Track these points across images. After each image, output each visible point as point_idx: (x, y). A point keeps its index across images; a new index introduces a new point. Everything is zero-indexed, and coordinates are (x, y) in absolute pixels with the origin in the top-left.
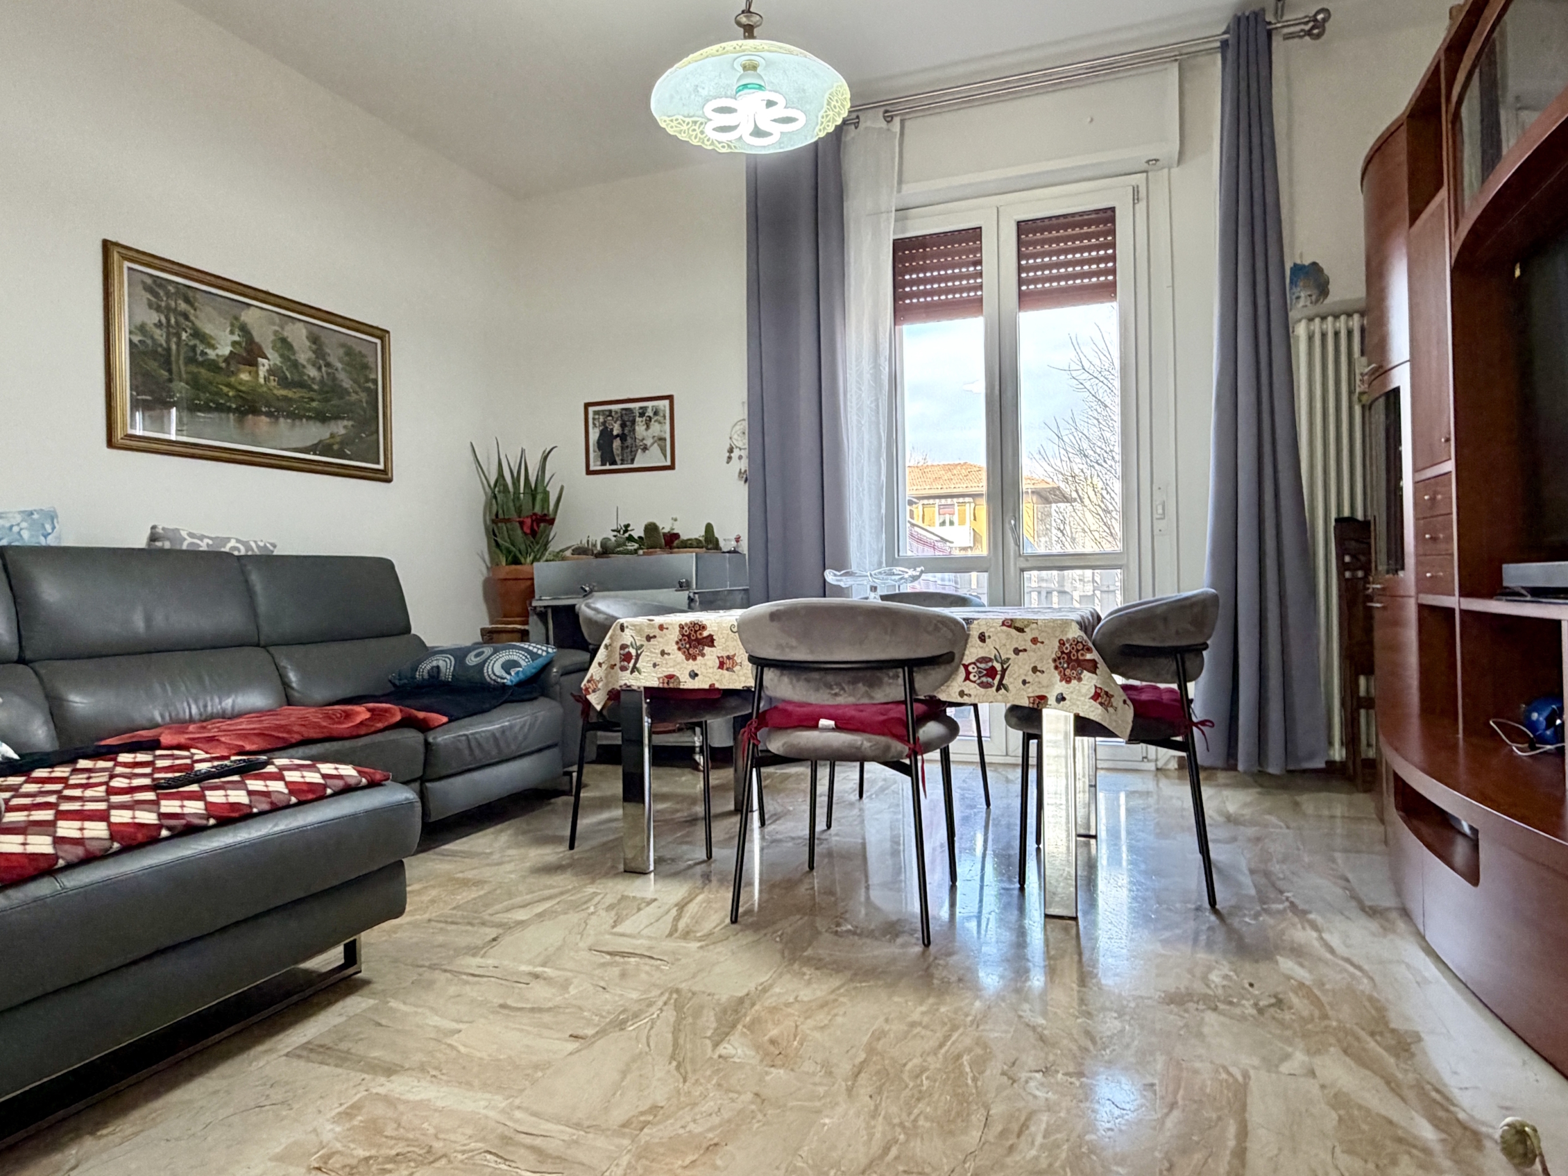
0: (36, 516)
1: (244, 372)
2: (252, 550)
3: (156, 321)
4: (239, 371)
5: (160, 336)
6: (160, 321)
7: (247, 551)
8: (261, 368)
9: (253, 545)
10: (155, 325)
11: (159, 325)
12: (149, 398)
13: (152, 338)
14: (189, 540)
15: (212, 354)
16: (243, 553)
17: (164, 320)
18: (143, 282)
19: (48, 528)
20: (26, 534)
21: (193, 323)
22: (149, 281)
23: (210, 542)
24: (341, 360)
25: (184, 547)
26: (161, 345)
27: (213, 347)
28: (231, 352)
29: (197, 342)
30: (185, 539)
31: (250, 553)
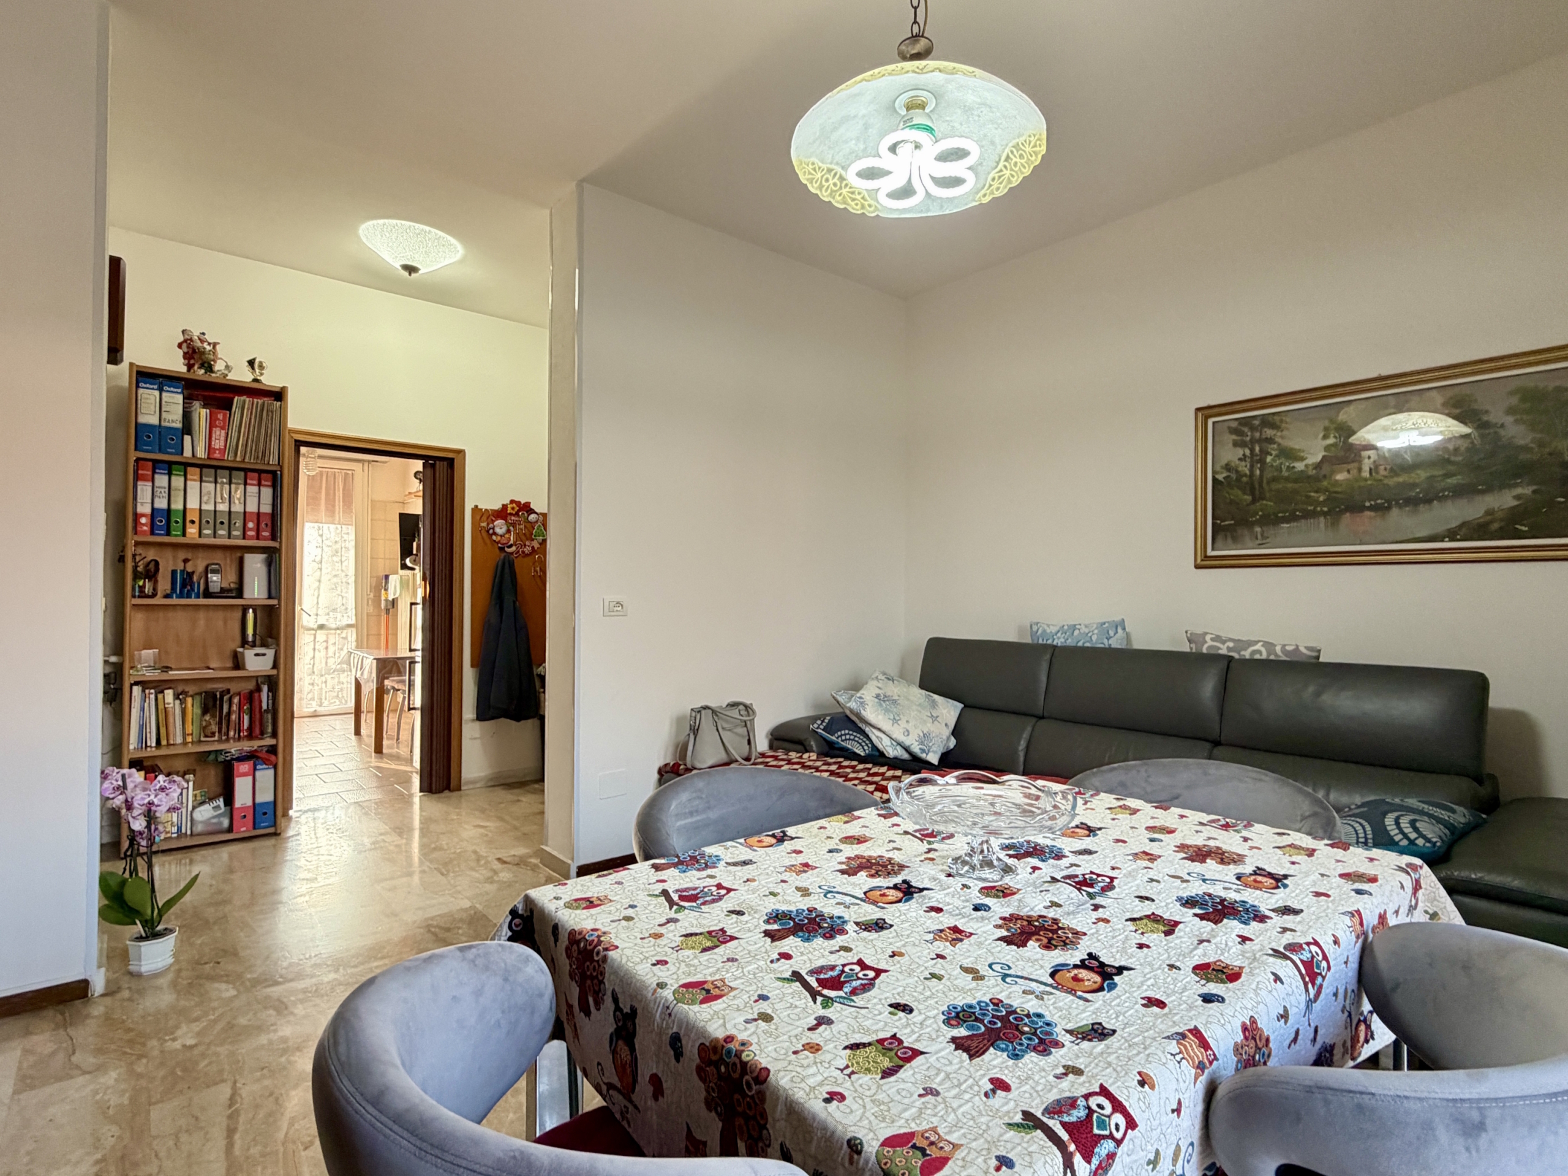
0: (1107, 625)
1: (1340, 472)
2: (1276, 655)
3: (1241, 456)
4: (1333, 472)
5: (1244, 467)
6: (1244, 455)
7: (1269, 654)
8: (1366, 461)
9: (1278, 649)
10: (1240, 459)
11: (1243, 458)
12: (1232, 522)
13: (1237, 472)
14: (1210, 643)
15: (1300, 466)
16: (1264, 656)
17: (1248, 452)
18: (1229, 428)
19: (1111, 633)
20: (1094, 638)
21: (1279, 445)
22: (1234, 425)
23: (1231, 644)
24: (1510, 411)
25: (1204, 651)
26: (1245, 475)
27: (1302, 459)
28: (1324, 457)
29: (1283, 460)
30: (1206, 642)
31: (1272, 657)
